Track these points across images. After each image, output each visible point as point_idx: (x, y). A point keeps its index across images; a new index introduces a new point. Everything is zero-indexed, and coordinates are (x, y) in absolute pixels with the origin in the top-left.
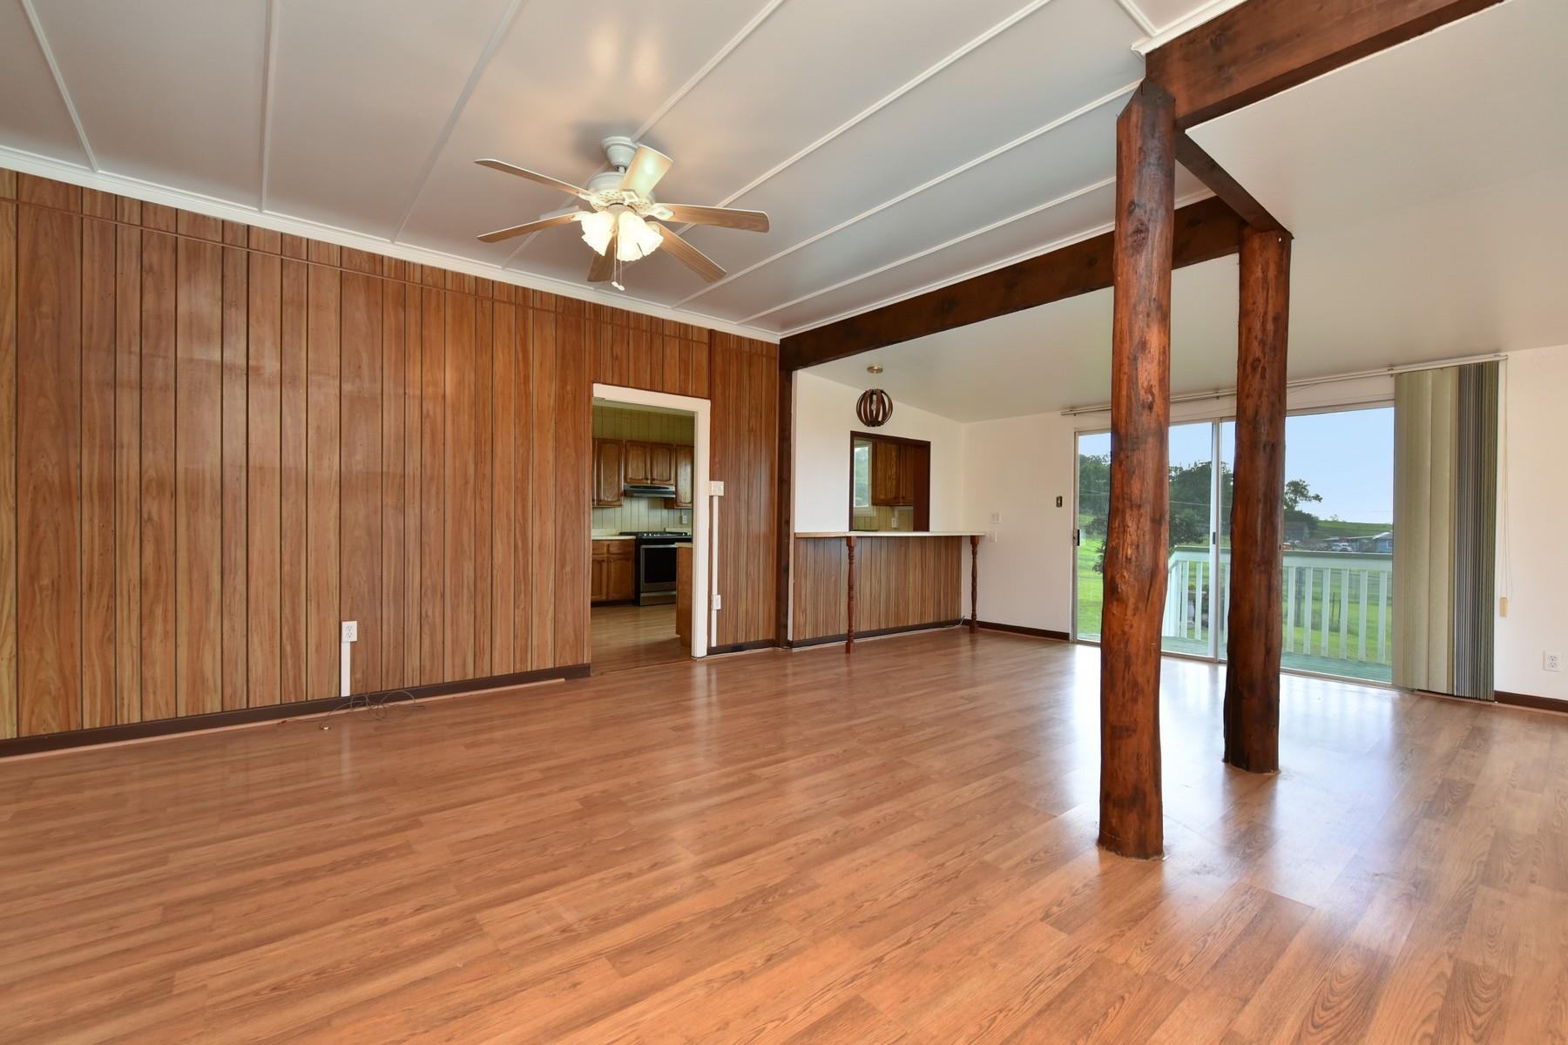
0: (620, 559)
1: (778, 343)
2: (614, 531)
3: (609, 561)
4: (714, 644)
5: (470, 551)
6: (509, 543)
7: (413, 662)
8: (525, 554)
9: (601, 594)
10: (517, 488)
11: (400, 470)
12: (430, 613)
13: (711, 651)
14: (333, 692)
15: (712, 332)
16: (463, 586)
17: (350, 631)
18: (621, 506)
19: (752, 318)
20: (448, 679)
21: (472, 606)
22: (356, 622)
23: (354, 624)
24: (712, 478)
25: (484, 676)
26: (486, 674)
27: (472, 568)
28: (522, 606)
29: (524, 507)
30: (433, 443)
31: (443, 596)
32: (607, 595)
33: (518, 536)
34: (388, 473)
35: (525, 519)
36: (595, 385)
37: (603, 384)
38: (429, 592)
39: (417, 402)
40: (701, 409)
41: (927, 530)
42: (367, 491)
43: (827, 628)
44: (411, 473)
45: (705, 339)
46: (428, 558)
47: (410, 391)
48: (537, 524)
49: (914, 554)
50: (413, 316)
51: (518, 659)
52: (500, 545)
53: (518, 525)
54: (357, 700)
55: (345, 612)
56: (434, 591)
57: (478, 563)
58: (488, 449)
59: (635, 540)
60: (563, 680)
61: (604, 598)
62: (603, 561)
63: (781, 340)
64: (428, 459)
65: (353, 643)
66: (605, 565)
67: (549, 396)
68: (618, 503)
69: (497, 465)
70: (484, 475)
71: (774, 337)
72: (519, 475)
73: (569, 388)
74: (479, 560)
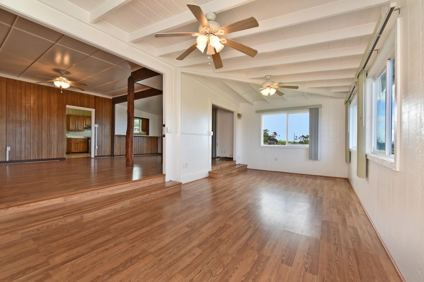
0: (84, 143)
1: (112, 99)
2: (83, 137)
3: (80, 143)
4: (96, 155)
5: (37, 135)
6: (46, 134)
7: (23, 155)
8: (50, 136)
9: (78, 150)
10: (48, 124)
11: (20, 119)
12: (27, 146)
13: (95, 156)
14: (5, 160)
15: (95, 96)
16: (35, 141)
17: (9, 149)
18: (84, 131)
19: (105, 93)
20: (32, 159)
21: (37, 146)
22: (10, 147)
23: (9, 148)
24: (95, 124)
25: (40, 159)
26: (41, 158)
27: (37, 138)
28: (49, 146)
29: (50, 128)
30: (28, 114)
31: (30, 143)
32: (80, 150)
33: (48, 133)
34: (17, 120)
35: (50, 130)
36: (67, 105)
37: (69, 105)
38: (27, 142)
39: (24, 107)
40: (93, 111)
41: (149, 135)
42: (12, 123)
43: (123, 153)
44: (23, 120)
45: (94, 97)
46: (27, 136)
47: (22, 105)
48: (53, 130)
49: (145, 140)
50: (23, 91)
51: (48, 156)
52: (44, 134)
53: (48, 131)
54: (10, 161)
55: (7, 145)
56: (28, 142)
57: (39, 138)
58: (41, 116)
59: (88, 138)
60: (59, 160)
61: (79, 151)
62: (79, 143)
63: (112, 98)
64: (27, 118)
65: (9, 151)
66: (79, 144)
67: (56, 107)
68: (83, 130)
69: (43, 119)
70: (40, 121)
71: (111, 98)
72: (48, 121)
73: (60, 105)
74: (39, 137)
